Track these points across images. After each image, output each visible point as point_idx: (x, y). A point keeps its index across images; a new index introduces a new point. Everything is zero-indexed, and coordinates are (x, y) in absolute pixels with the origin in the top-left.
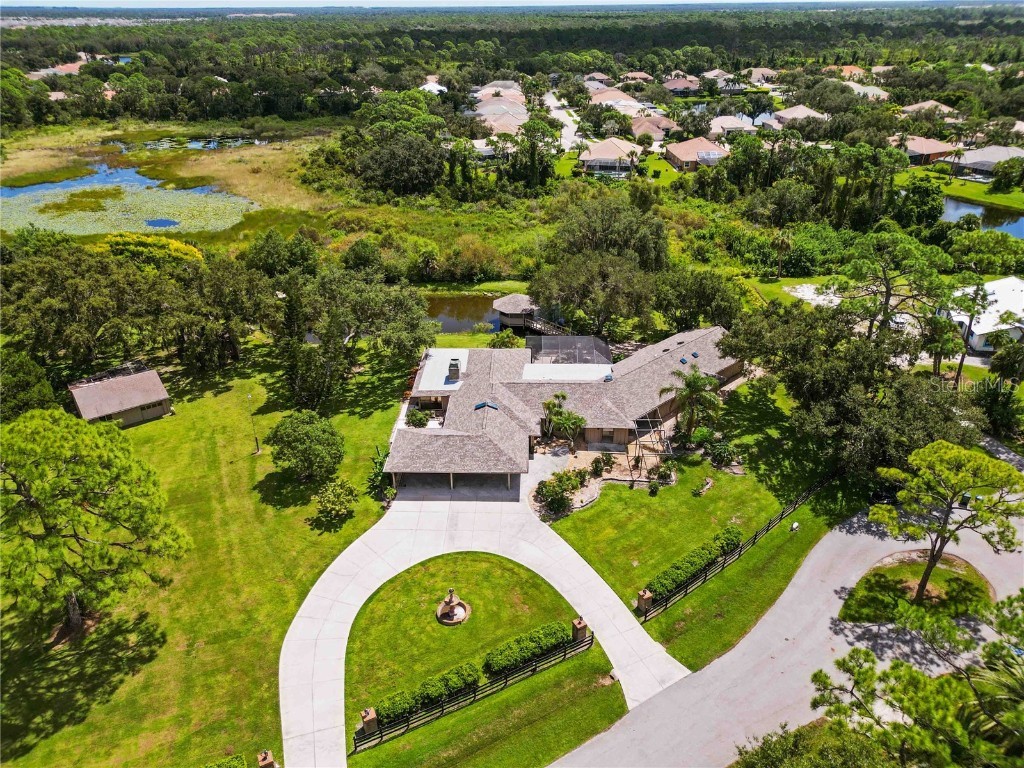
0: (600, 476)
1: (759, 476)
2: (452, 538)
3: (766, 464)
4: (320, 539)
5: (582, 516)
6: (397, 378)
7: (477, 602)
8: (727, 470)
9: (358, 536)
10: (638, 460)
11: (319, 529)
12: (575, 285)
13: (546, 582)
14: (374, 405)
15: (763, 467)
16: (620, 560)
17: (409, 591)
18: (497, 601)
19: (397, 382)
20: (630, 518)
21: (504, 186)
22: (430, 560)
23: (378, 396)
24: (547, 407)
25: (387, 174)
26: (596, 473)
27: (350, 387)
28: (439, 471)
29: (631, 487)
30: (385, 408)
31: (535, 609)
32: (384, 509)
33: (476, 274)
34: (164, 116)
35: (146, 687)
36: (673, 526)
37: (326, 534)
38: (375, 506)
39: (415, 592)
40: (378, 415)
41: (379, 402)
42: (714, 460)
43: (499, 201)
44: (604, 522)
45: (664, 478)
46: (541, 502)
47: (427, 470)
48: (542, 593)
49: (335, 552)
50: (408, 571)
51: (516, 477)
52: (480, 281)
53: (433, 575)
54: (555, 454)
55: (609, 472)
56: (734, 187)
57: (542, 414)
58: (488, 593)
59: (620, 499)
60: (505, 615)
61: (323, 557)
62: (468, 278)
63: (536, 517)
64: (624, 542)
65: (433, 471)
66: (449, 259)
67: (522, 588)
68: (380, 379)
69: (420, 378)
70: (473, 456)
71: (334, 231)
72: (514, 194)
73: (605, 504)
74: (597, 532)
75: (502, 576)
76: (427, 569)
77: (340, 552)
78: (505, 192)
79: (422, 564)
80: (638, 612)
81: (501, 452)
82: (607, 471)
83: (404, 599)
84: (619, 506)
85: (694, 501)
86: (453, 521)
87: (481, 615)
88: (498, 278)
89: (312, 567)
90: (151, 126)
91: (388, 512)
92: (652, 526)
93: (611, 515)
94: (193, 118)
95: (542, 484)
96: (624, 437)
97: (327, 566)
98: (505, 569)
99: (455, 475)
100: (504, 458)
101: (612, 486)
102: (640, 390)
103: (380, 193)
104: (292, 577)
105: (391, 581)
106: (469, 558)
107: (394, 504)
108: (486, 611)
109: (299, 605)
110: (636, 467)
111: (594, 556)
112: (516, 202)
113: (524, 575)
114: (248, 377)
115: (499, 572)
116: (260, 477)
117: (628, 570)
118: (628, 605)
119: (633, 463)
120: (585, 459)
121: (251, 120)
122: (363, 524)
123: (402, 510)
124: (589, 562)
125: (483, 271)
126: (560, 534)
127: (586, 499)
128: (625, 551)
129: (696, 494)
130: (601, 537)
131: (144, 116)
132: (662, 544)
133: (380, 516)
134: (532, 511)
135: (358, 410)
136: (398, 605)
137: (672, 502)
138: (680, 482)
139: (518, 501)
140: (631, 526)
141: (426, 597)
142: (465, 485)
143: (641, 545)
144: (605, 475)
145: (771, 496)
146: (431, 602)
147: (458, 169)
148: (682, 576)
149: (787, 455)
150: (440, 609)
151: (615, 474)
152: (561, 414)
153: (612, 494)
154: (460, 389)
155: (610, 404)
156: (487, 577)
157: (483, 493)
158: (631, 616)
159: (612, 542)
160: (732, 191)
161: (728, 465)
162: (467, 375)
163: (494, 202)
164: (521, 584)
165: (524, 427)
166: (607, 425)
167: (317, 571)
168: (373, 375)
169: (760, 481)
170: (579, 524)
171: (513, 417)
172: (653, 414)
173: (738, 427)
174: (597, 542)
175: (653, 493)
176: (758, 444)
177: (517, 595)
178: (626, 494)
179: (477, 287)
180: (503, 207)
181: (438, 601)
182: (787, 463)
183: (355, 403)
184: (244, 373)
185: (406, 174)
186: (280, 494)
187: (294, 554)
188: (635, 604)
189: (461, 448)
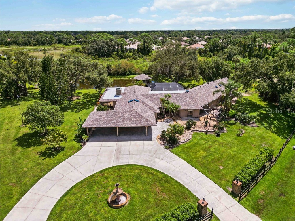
0: (190, 130)
1: (265, 127)
2: (118, 158)
4: (43, 161)
5: (186, 146)
6: (94, 99)
7: (134, 192)
8: (249, 126)
9: (65, 159)
10: (206, 122)
11: (44, 156)
13: (174, 179)
14: (83, 108)
15: (265, 124)
16: (212, 166)
17: (92, 187)
18: (146, 192)
19: (93, 101)
20: (211, 146)
21: (135, 54)
22: (105, 170)
23: (85, 105)
24: (162, 101)
25: (96, 51)
26: (188, 128)
27: (73, 103)
28: (111, 126)
29: (206, 133)
30: (87, 109)
31: (170, 195)
32: (82, 146)
33: (126, 72)
34: (26, 45)
36: (233, 149)
37: (47, 159)
38: (76, 145)
39: (95, 188)
40: (84, 111)
41: (85, 107)
42: (241, 122)
43: (134, 58)
44: (198, 148)
45: (221, 129)
46: (163, 141)
47: (105, 126)
48: (173, 185)
49: (50, 168)
50: (92, 176)
51: (149, 128)
52: (128, 75)
53: (106, 178)
54: (167, 122)
55: (194, 128)
56: (211, 53)
57: (160, 104)
58: (140, 187)
59: (203, 139)
60: (152, 200)
61: (42, 170)
62: (124, 74)
63: (162, 147)
64: (211, 157)
65: (108, 126)
67: (160, 183)
68: (86, 100)
69: (103, 96)
70: (128, 119)
72: (139, 56)
73: (196, 141)
74: (196, 153)
75: (147, 177)
76: (103, 174)
77: (53, 167)
78: (136, 55)
79: (100, 172)
80: (234, 194)
81: (142, 117)
82: (193, 128)
83: (87, 192)
84: (203, 142)
85: (238, 138)
86: (119, 151)
87: (137, 200)
88: (135, 74)
89: (34, 176)
90: (22, 47)
91: (84, 148)
92: (223, 149)
93: (200, 145)
94: (35, 45)
95: (163, 132)
96: (197, 114)
97: (44, 175)
98: (149, 173)
99: (120, 128)
100: (144, 120)
101: (197, 133)
102: (201, 96)
103: (93, 57)
104: (20, 182)
105: (80, 182)
106: (127, 168)
107: (88, 144)
108: (140, 198)
109: (19, 199)
110: (206, 126)
111: (197, 165)
112: (139, 58)
113: (161, 176)
114: (29, 101)
115: (146, 175)
117: (219, 171)
118: (227, 191)
119: (204, 124)
120: (182, 123)
122: (69, 154)
123: (91, 147)
124: (196, 168)
125: (130, 71)
126: (177, 155)
127: (186, 139)
128: (213, 161)
129: (239, 135)
130: (198, 155)
131: (19, 45)
132: (232, 158)
133: (79, 149)
134: (160, 145)
135: (75, 110)
136: (84, 197)
137: (229, 139)
138: (228, 131)
139: (152, 140)
140: (212, 150)
141: (102, 190)
142: (125, 135)
143: (220, 158)
144: (192, 129)
145: (275, 136)
146: (104, 194)
149: (274, 119)
150: (110, 198)
151: (197, 128)
152: (168, 103)
153: (198, 137)
154: (121, 98)
155: (190, 100)
156: (139, 177)
157: (133, 137)
158: (230, 197)
159: (204, 158)
161: (249, 123)
162: (124, 94)
163: (132, 58)
164: (159, 181)
165: (151, 109)
166: (190, 108)
167: (36, 178)
168: (84, 99)
170: (185, 150)
171: (147, 105)
174: (197, 158)
175: (218, 135)
176: (259, 115)
177: (157, 188)
178: (205, 136)
179: (127, 77)
180: (135, 60)
181: (109, 193)
182: (275, 122)
183: (75, 108)
184: (28, 100)
185: (102, 51)
186: (28, 142)
187: (26, 169)
188: (230, 190)
189: (122, 116)
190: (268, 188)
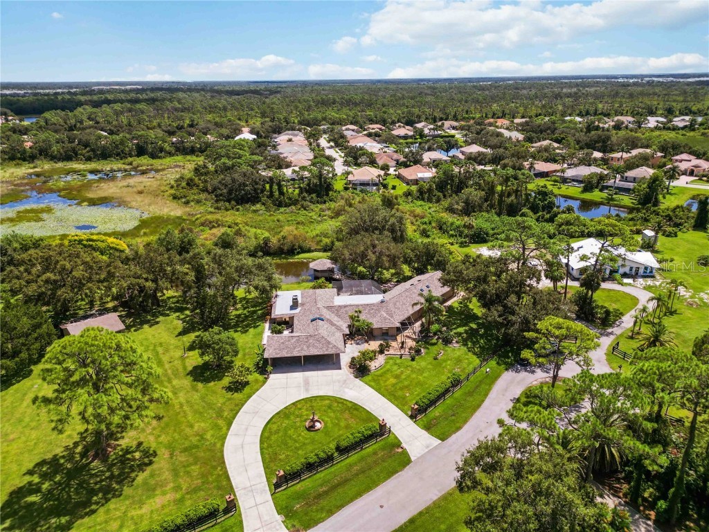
0: (383, 353)
1: (468, 348)
2: (307, 390)
3: (471, 342)
4: (233, 396)
5: (376, 373)
6: (259, 310)
7: (326, 419)
8: (451, 346)
9: (254, 393)
10: (403, 343)
11: (232, 391)
12: (358, 251)
13: (362, 407)
14: (248, 326)
15: (470, 343)
16: (400, 393)
17: (289, 417)
18: (337, 419)
19: (260, 312)
20: (402, 373)
21: (304, 197)
22: (296, 402)
23: (250, 321)
24: (352, 318)
25: (230, 192)
26: (381, 352)
27: (232, 317)
28: (296, 355)
29: (401, 358)
30: (255, 327)
31: (358, 420)
32: (266, 379)
33: (296, 249)
34: (68, 158)
35: (152, 475)
36: (425, 375)
37: (236, 394)
38: (261, 378)
39: (292, 417)
40: (251, 330)
41: (251, 324)
42: (443, 341)
43: (302, 206)
44: (389, 375)
45: (418, 352)
46: (353, 368)
47: (289, 355)
48: (361, 412)
49: (243, 402)
50: (286, 408)
51: (338, 355)
52: (298, 253)
53: (300, 409)
54: (358, 344)
55: (388, 351)
56: (440, 194)
57: (349, 322)
58: (332, 414)
59: (396, 364)
60: (343, 424)
61: (237, 405)
62: (292, 252)
63: (352, 376)
64: (400, 385)
65: (292, 355)
66: (279, 241)
67: (349, 411)
68: (249, 312)
69: (275, 308)
70: (314, 345)
71: (201, 228)
72: (311, 202)
73: (388, 367)
74: (386, 381)
75: (338, 406)
76: (296, 406)
77: (246, 402)
78: (305, 201)
79: (293, 404)
80: (412, 417)
81: (329, 343)
82: (387, 350)
83: (287, 422)
84: (395, 368)
85: (435, 362)
86: (307, 382)
87: (330, 425)
88: (309, 251)
89: (232, 410)
90: (60, 165)
91: (269, 380)
92: (414, 376)
93: (391, 372)
94: (89, 159)
95: (353, 359)
96: (395, 332)
97: (240, 409)
98: (339, 403)
99: (304, 357)
100: (331, 346)
101: (390, 358)
102: (400, 306)
103: (227, 204)
104: (222, 417)
105: (277, 413)
106: (318, 399)
107: (272, 376)
108: (332, 423)
109: (228, 429)
110: (402, 347)
111: (386, 393)
112: (312, 206)
113: (350, 405)
114: (168, 315)
115: (336, 404)
116: (190, 368)
117: (404, 398)
118: (407, 414)
119: (400, 345)
120: (374, 345)
121: (130, 159)
122: (255, 387)
123: (276, 379)
124: (383, 396)
125: (300, 247)
126: (366, 383)
127: (377, 366)
128: (401, 389)
129: (435, 359)
130: (388, 383)
131: (53, 158)
132: (420, 384)
133: (264, 383)
134: (349, 373)
135: (239, 329)
136: (284, 425)
137: (423, 364)
138: (426, 353)
139: (340, 369)
140: (403, 377)
141: (298, 419)
142: (310, 363)
143: (409, 385)
144: (386, 353)
145: (475, 357)
146: (301, 421)
147: (275, 187)
148: (432, 397)
149: (482, 336)
150: (307, 424)
151: (391, 351)
152: (359, 321)
153: (391, 361)
154: (300, 312)
155: (385, 315)
156: (330, 407)
157: (319, 367)
158: (409, 419)
159: (394, 385)
160: (439, 196)
161: (451, 343)
162: (303, 304)
163: (299, 207)
164: (349, 409)
165: (338, 328)
166: (385, 326)
167: (234, 412)
168: (244, 310)
169: (469, 351)
170: (376, 378)
171: (332, 324)
172: (409, 318)
173: (455, 324)
174: (386, 386)
175: (413, 359)
176: (466, 332)
177: (346, 415)
178: (398, 361)
179: (297, 257)
180: (305, 209)
181: (305, 421)
182: (482, 341)
183: (236, 326)
184: (165, 314)
185: (243, 192)
186: (204, 376)
187: (220, 405)
188: (410, 413)
189: (307, 342)
190: (443, 411)
